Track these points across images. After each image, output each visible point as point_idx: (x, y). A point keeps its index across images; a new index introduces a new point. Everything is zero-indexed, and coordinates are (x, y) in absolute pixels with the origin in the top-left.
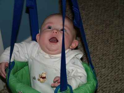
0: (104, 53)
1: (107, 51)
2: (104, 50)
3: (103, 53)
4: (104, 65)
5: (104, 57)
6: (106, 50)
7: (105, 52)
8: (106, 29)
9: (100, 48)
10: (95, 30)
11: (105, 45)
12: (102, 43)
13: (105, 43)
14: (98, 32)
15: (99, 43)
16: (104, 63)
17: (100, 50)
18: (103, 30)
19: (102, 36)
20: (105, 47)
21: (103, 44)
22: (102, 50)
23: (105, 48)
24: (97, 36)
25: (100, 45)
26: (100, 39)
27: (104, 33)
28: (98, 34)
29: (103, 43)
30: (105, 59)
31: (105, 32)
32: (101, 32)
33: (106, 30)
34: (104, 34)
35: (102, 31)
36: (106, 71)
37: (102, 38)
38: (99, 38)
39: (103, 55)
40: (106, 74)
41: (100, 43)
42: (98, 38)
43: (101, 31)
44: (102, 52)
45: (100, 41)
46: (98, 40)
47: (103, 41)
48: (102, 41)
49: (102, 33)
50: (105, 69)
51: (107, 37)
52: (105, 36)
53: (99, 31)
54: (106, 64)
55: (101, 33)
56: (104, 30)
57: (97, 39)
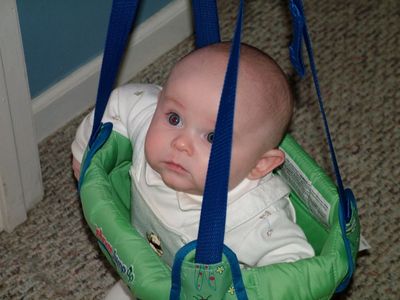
0: (353, 104)
1: (363, 97)
2: (352, 92)
3: (349, 104)
4: (356, 144)
5: (354, 118)
6: (358, 94)
7: (358, 100)
8: (357, 25)
9: (340, 88)
10: (320, 26)
11: (357, 78)
12: (345, 69)
13: (355, 70)
14: (330, 35)
15: (334, 70)
16: (355, 136)
17: (341, 95)
18: (347, 25)
19: (345, 48)
20: (356, 83)
21: (347, 75)
22: (345, 95)
23: (355, 88)
24: (327, 48)
25: (339, 76)
26: (338, 58)
27: (350, 37)
28: (331, 39)
29: (347, 71)
30: (356, 122)
31: (354, 35)
32: (340, 34)
33: (359, 28)
34: (352, 39)
35: (344, 32)
36: (362, 161)
37: (345, 54)
38: (336, 56)
39: (350, 109)
40: (361, 173)
41: (337, 69)
42: (331, 53)
43: (341, 29)
44: (347, 102)
45: (337, 63)
46: (333, 60)
47: (350, 65)
48: (346, 64)
49: (345, 35)
50: (358, 155)
51: (360, 51)
52: (355, 47)
53: (333, 30)
54: (360, 140)
55: (340, 39)
56: (351, 26)
57: (330, 58)
